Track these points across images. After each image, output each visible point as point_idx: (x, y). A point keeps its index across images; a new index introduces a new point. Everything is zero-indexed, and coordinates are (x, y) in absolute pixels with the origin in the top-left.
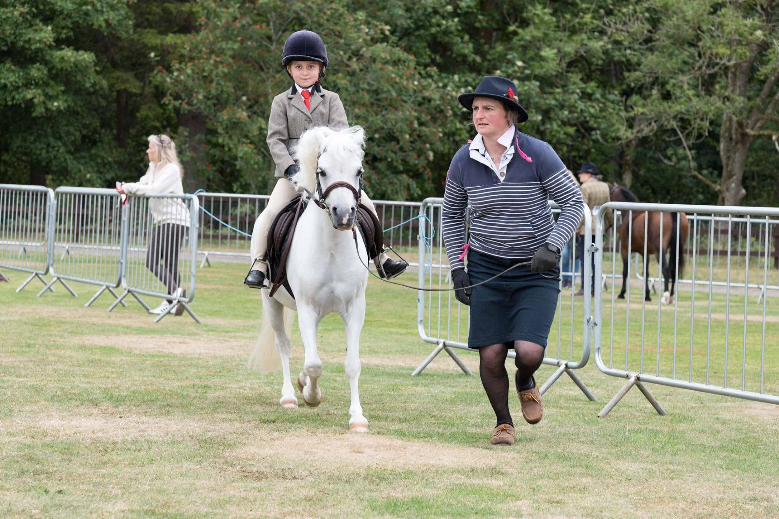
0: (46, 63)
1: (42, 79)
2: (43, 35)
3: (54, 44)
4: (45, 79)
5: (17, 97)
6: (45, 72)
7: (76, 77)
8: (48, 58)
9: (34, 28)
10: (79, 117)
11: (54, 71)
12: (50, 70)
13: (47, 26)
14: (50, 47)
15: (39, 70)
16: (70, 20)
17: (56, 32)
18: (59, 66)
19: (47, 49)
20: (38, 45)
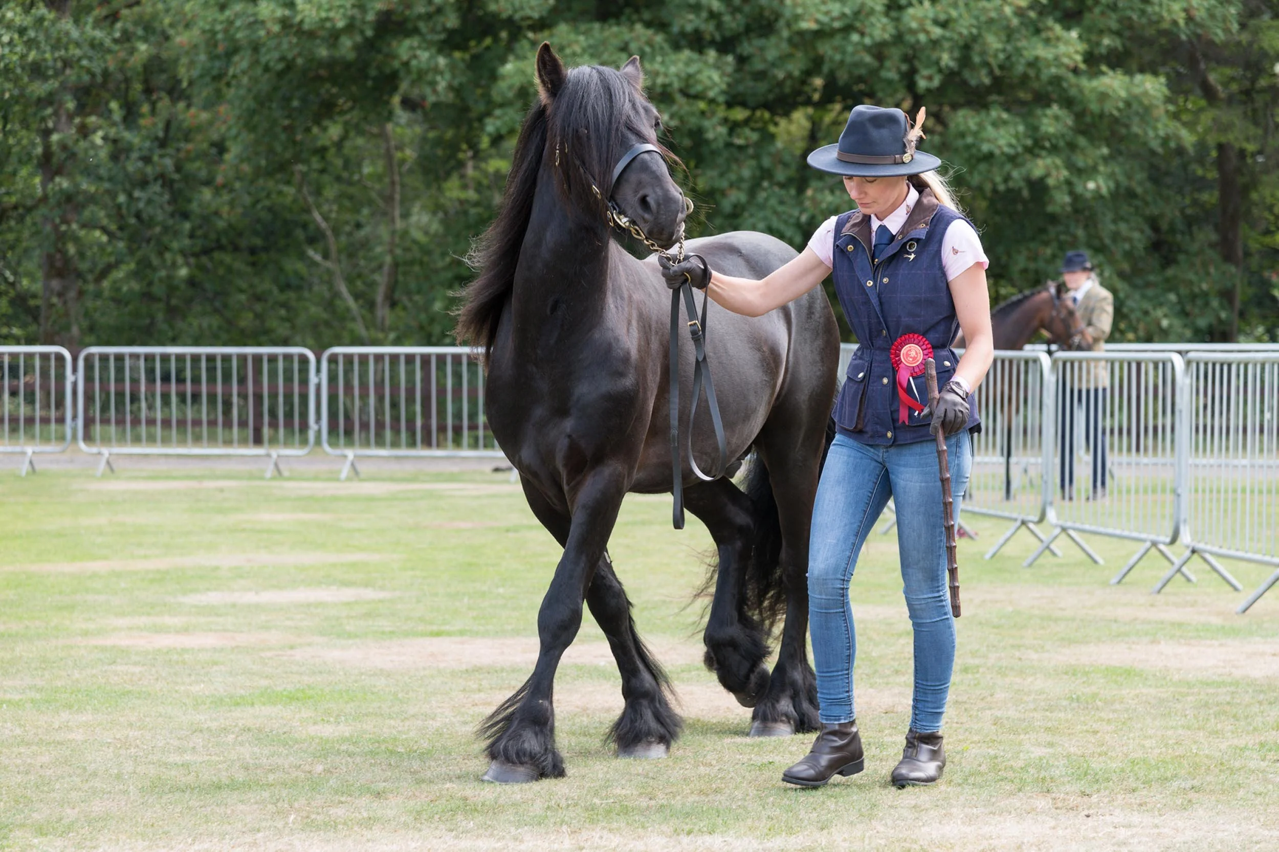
0: (1068, 103)
1: (1063, 136)
2: (1062, 48)
3: (1083, 66)
4: (1070, 134)
5: (1015, 174)
6: (1070, 122)
7: (1127, 126)
8: (1073, 92)
9: (1044, 35)
10: (1138, 203)
11: (1088, 119)
12: (1079, 116)
13: (1068, 28)
14: (1075, 71)
15: (1057, 118)
16: (1114, 16)
17: (1089, 41)
18: (1094, 107)
19: (1070, 76)
20: (1053, 70)
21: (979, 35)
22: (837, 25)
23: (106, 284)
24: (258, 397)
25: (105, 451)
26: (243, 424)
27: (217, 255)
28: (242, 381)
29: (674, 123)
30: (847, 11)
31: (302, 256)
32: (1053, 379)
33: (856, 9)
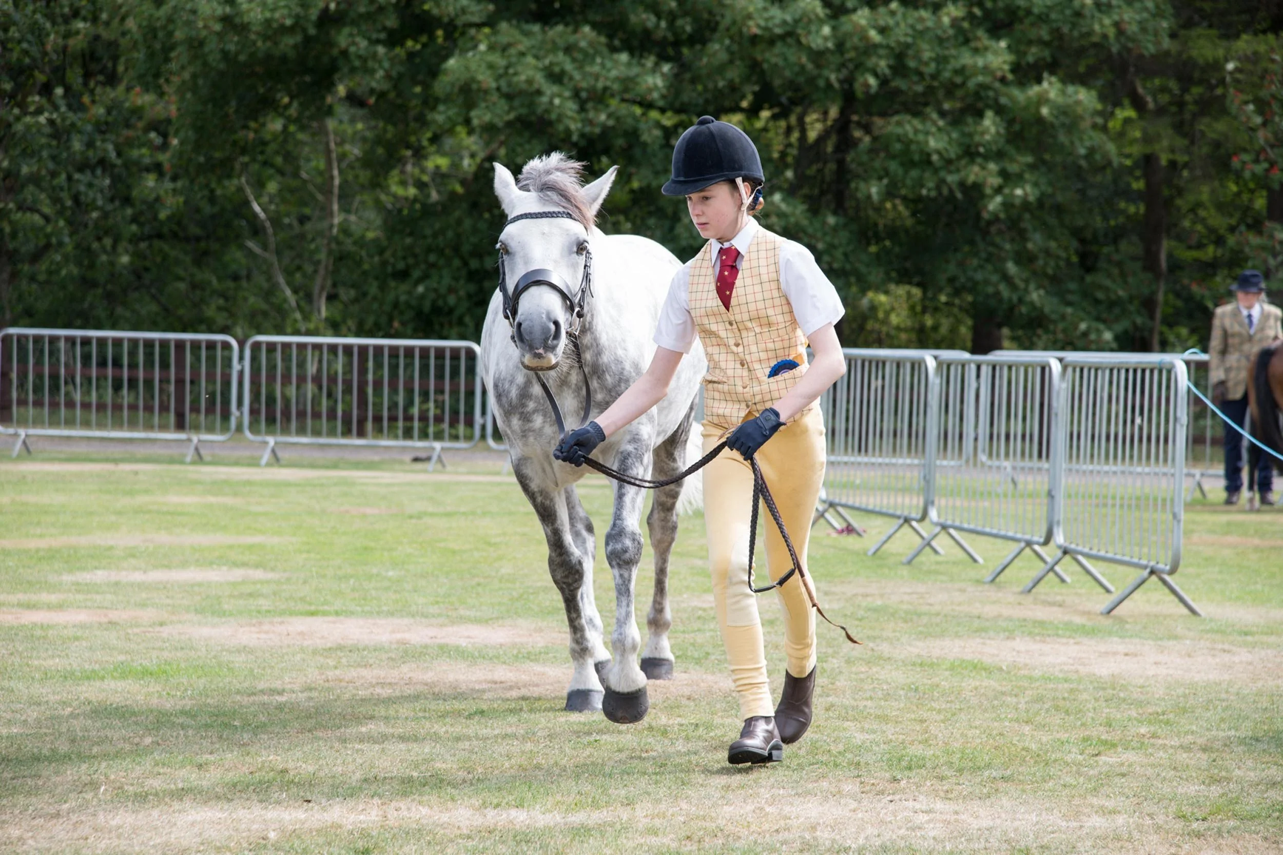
2: (989, 58)
3: (1010, 76)
9: (973, 45)
13: (999, 40)
14: (1003, 80)
16: (1045, 27)
17: (1017, 52)
19: (997, 85)
20: (980, 79)
21: (914, 44)
22: (778, 31)
23: (43, 266)
24: (180, 382)
25: (22, 432)
26: (164, 408)
27: (157, 243)
28: (165, 365)
29: (611, 123)
30: (788, 18)
31: (242, 247)
32: (938, 381)
33: (797, 16)
